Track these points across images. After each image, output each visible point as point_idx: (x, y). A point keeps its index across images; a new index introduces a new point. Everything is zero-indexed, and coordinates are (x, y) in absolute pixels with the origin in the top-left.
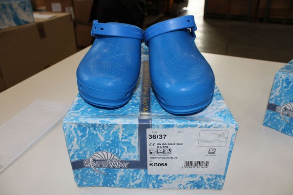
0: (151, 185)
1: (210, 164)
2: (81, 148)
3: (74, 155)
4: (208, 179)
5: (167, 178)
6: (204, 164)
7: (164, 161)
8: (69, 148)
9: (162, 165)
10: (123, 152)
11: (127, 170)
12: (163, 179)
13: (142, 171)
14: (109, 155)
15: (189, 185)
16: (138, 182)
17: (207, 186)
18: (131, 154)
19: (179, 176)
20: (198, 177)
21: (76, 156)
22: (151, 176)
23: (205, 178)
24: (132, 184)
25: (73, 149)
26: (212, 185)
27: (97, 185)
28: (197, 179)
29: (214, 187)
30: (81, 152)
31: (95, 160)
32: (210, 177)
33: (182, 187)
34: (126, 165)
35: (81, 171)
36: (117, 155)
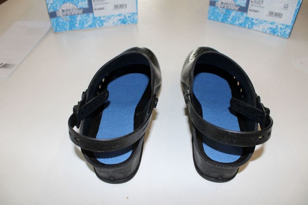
0: (97, 25)
1: (128, 6)
2: (54, 2)
3: (50, 7)
4: (129, 17)
5: (106, 18)
6: (124, 6)
7: (102, 6)
8: (47, 2)
9: (101, 9)
10: (78, 2)
11: (82, 15)
12: (103, 19)
13: (91, 14)
14: (71, 5)
15: (119, 23)
16: (89, 23)
17: (129, 22)
18: (83, 3)
19: (112, 15)
20: (123, 15)
21: (51, 8)
22: (96, 18)
23: (127, 16)
24: (87, 25)
25: (49, 3)
26: (132, 21)
27: (65, 30)
28: (122, 17)
29: (133, 22)
30: (54, 5)
31: (63, 11)
32: (129, 15)
33: (115, 24)
34: (81, 11)
35: (55, 19)
36: (75, 4)
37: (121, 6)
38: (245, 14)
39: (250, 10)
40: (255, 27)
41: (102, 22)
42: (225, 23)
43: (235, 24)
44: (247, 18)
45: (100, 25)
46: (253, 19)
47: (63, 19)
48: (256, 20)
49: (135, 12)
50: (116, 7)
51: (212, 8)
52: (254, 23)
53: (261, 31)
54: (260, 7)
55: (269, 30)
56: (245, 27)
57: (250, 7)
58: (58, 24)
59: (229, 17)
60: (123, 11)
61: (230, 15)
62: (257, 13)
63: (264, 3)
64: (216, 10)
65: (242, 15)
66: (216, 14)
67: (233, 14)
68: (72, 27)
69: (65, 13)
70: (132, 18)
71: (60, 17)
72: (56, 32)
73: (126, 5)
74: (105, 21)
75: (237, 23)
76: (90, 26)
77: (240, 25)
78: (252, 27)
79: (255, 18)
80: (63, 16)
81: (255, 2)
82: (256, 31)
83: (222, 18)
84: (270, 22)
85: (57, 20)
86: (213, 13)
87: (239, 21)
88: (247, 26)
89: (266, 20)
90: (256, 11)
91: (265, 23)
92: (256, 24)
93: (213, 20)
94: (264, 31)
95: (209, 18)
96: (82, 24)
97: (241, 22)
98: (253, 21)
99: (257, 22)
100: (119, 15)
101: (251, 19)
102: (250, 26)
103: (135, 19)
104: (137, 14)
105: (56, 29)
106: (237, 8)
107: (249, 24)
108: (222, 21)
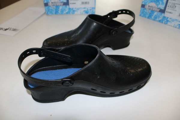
37: (86, 3)
38: (163, 14)
39: (167, 12)
40: (169, 23)
41: (74, 11)
42: (150, 19)
43: (156, 20)
44: (164, 17)
45: (73, 13)
46: (168, 18)
47: (52, 8)
48: (170, 19)
49: (94, 7)
50: (83, 3)
51: (143, 9)
52: (168, 20)
53: (173, 26)
54: (173, 10)
55: (178, 26)
56: (162, 23)
57: (167, 10)
58: (49, 10)
59: (152, 16)
60: (87, 6)
61: (153, 14)
62: (171, 14)
63: (176, 8)
64: (145, 10)
65: (161, 15)
66: (145, 13)
67: (155, 13)
68: (56, 12)
69: (53, 4)
70: (92, 11)
71: (50, 6)
72: (47, 14)
73: (89, 3)
74: (76, 11)
75: (158, 19)
76: (67, 13)
77: (160, 21)
78: (167, 23)
79: (170, 17)
80: (52, 6)
81: (170, 6)
82: (170, 25)
83: (148, 16)
84: (179, 21)
85: (48, 8)
86: (143, 12)
87: (159, 18)
88: (164, 22)
89: (177, 19)
90: (170, 13)
91: (176, 21)
92: (170, 22)
93: (142, 16)
94: (175, 26)
95: (140, 15)
96: (62, 11)
97: (160, 19)
98: (168, 19)
99: (171, 20)
100: (85, 8)
101: (166, 18)
102: (166, 23)
103: (94, 11)
104: (95, 8)
105: (47, 13)
106: (158, 10)
107: (165, 21)
108: (148, 18)
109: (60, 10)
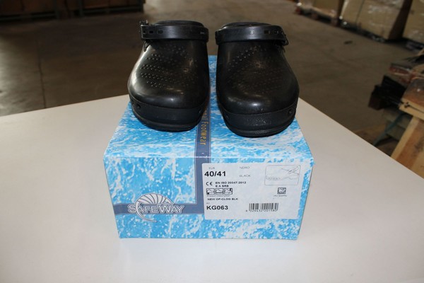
109: (171, 226)
